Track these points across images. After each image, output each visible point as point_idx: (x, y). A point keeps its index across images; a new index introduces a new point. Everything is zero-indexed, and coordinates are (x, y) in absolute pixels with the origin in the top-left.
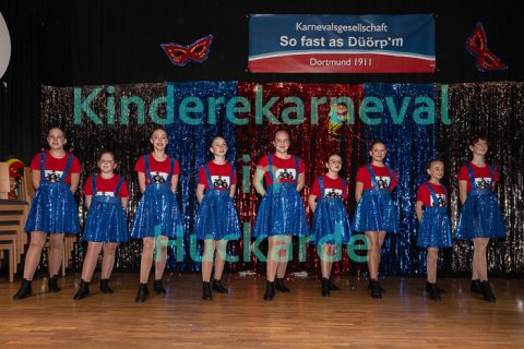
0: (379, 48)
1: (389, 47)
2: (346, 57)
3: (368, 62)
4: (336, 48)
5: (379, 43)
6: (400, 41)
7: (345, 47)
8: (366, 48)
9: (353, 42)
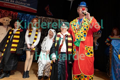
0: (23, 5)
1: (26, 5)
2: (14, 5)
3: (20, 7)
4: (12, 3)
5: (24, 4)
6: (29, 5)
7: (15, 3)
8: (20, 4)
9: (17, 2)
